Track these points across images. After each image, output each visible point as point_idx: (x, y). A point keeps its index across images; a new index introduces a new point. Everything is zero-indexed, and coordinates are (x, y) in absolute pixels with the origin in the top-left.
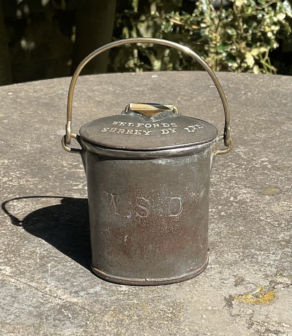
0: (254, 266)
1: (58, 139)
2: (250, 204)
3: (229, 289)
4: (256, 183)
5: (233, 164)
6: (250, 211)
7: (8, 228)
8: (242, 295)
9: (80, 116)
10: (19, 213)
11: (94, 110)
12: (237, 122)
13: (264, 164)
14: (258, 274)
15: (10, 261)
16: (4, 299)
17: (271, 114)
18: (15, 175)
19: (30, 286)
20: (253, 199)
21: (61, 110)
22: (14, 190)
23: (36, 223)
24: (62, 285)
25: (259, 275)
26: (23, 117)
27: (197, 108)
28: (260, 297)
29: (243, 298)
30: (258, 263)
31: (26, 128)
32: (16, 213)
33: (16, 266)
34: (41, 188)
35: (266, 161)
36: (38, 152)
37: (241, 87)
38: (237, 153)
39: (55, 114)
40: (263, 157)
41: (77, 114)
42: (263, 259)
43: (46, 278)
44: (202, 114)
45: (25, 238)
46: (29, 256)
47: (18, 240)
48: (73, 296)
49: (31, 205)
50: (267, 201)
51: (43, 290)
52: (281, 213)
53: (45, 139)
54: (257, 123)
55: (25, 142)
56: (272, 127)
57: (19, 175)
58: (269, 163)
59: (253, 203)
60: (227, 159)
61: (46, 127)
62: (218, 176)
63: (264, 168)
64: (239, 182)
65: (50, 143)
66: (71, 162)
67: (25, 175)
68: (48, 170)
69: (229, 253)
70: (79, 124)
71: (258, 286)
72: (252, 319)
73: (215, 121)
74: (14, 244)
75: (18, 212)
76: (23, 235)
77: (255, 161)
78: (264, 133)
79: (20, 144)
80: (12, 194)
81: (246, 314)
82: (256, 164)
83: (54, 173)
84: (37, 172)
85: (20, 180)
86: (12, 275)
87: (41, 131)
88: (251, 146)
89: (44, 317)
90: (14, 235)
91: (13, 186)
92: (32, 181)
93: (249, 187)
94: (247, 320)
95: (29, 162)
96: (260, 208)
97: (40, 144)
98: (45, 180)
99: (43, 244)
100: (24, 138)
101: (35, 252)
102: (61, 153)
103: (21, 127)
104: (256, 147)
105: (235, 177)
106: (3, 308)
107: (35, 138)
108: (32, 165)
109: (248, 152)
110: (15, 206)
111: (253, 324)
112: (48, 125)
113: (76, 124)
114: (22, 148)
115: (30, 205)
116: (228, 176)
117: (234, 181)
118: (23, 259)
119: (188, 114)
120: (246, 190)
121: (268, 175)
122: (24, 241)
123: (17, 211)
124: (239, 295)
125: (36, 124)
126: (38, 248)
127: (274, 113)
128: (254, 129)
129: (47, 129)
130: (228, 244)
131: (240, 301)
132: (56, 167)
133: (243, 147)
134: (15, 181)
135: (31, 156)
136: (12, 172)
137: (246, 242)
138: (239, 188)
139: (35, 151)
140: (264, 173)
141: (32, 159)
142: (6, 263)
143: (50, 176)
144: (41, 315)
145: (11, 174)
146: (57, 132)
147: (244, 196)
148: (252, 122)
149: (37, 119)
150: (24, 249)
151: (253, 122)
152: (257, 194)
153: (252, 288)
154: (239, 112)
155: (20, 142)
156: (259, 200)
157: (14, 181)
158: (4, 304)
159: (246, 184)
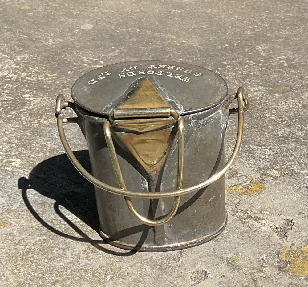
0: (250, 160)
1: (82, 33)
2: (259, 102)
4: (269, 81)
5: (251, 62)
6: (258, 108)
7: (23, 123)
8: (233, 186)
9: (107, 10)
10: (35, 108)
11: (122, 3)
12: (264, 18)
13: (282, 62)
14: (252, 168)
15: (21, 154)
16: (12, 189)
17: (299, 10)
18: (35, 70)
19: (39, 178)
20: (263, 97)
21: (89, 2)
22: (32, 86)
23: (50, 118)
24: (68, 176)
25: (252, 169)
26: (48, 9)
27: (227, 3)
28: (249, 188)
29: (233, 189)
30: (254, 157)
31: (50, 21)
32: (32, 108)
33: (26, 159)
34: (59, 83)
35: (284, 59)
36: (60, 47)
38: (257, 51)
39: (82, 7)
40: (282, 55)
41: (104, 7)
42: (260, 154)
43: (53, 170)
44: (231, 9)
45: (37, 132)
46: (40, 150)
47: (30, 134)
48: (77, 187)
49: (47, 100)
50: (276, 99)
51: (49, 181)
52: (286, 111)
53: (69, 34)
54: (283, 19)
55: (48, 36)
56: (297, 24)
57: (38, 71)
58: (286, 61)
59: (262, 100)
60: (245, 57)
61: (70, 21)
62: (234, 74)
63: (281, 66)
64: (252, 79)
65: (74, 37)
66: (91, 57)
67: (44, 70)
68: (67, 66)
69: (229, 148)
70: (105, 18)
71: (248, 178)
72: (237, 207)
73: (242, 16)
74: (26, 138)
75: (34, 107)
76: (36, 130)
77: (273, 58)
78: (288, 30)
79: (43, 38)
80: (30, 89)
81: (233, 203)
82: (273, 62)
83: (73, 69)
84: (56, 67)
85: (38, 76)
86: (22, 166)
87: (65, 25)
88: (272, 43)
89: (48, 205)
90: (27, 130)
91: (31, 81)
92: (51, 77)
93: (261, 85)
94: (233, 208)
95: (50, 57)
96: (268, 105)
97: (63, 39)
98: (63, 76)
99: (54, 139)
100: (47, 32)
101: (45, 146)
102: (83, 49)
103: (46, 21)
104: (277, 45)
105: (251, 74)
106: (10, 197)
107: (58, 32)
108: (52, 60)
109: (268, 50)
110: (31, 101)
111: (238, 211)
112: (74, 18)
113: (102, 18)
114: (44, 42)
115: (46, 101)
116: (244, 74)
117: (248, 79)
118: (34, 152)
119: (217, 8)
120: (258, 88)
121: (283, 73)
122: (36, 136)
123: (33, 106)
124: (230, 186)
125: (61, 17)
126: (49, 142)
127: (303, 9)
128: (279, 26)
129: (72, 23)
130: (230, 140)
131: (230, 192)
132: (75, 62)
133: (264, 45)
134: (34, 77)
135: (52, 52)
136: (32, 67)
137: (247, 138)
138: (252, 86)
139: (57, 46)
140: (279, 71)
141: (53, 54)
142: (17, 155)
143: (69, 72)
144: (45, 203)
145: (31, 69)
146: (82, 25)
147: (255, 93)
148: (278, 19)
149: (63, 12)
150: (35, 143)
152: (268, 92)
153: (243, 181)
154: (268, 8)
155: (43, 37)
156: (269, 98)
157: (33, 76)
158: (12, 193)
159: (259, 82)
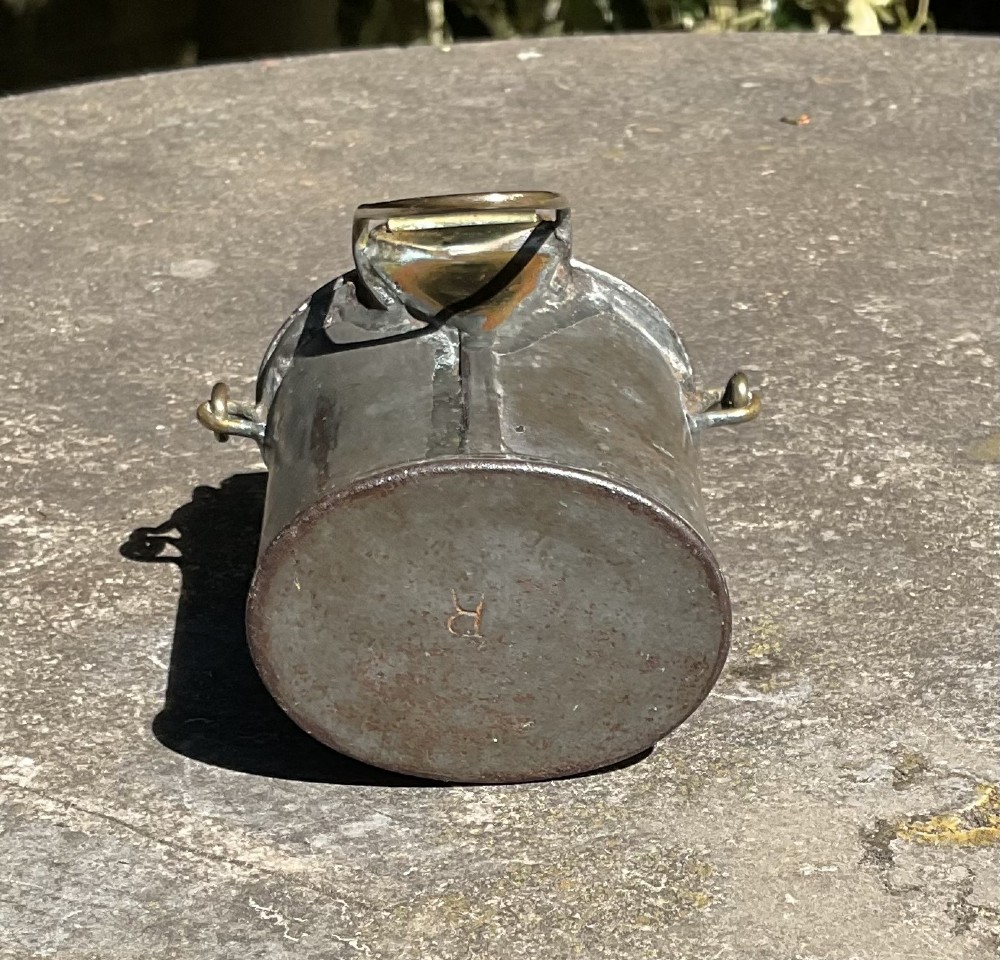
0: (961, 715)
1: (177, 290)
2: (928, 498)
3: (873, 800)
4: (942, 422)
5: (853, 359)
6: (929, 520)
7: (15, 620)
8: (924, 819)
9: (255, 207)
10: (52, 562)
11: (309, 183)
12: (855, 209)
13: (969, 353)
14: (980, 742)
15: (29, 736)
16: (20, 875)
17: (978, 176)
18: (23, 428)
19: (118, 822)
20: (936, 479)
21: (181, 186)
22: (25, 483)
23: (119, 598)
24: (240, 813)
25: (981, 746)
26: (32, 216)
27: (701, 165)
28: (993, 821)
29: (929, 829)
30: (973, 703)
31: (47, 256)
32: (40, 563)
33: (55, 753)
34: (128, 470)
35: (976, 344)
36: (105, 342)
37: (860, 82)
38: (862, 319)
39: (159, 202)
40: (960, 331)
41: (241, 198)
42: (993, 688)
43: (175, 792)
44: (721, 186)
45: (81, 652)
46: (105, 717)
47: (55, 662)
48: (287, 851)
49: (94, 532)
50: (989, 484)
51: (168, 835)
53: (128, 295)
54: (928, 208)
55: (49, 307)
56: (986, 222)
57: (37, 429)
58: (988, 351)
59: (936, 493)
60: (826, 343)
61: (126, 251)
62: (800, 404)
63: (971, 367)
64: (878, 420)
65: (150, 306)
66: (233, 372)
67: (60, 425)
68: (148, 405)
69: (864, 674)
70: (255, 236)
71: (980, 785)
72: (969, 899)
73: (770, 207)
74: (40, 677)
75: (46, 559)
76: (74, 643)
77: (934, 343)
78: (958, 242)
79: (32, 315)
80: (18, 495)
81: (943, 884)
82: (939, 356)
83: (173, 416)
84: (105, 412)
85: (42, 446)
86: (45, 785)
87: (107, 266)
88: (913, 292)
89: (182, 932)
90: (37, 645)
91: (17, 468)
92: (91, 448)
93: (918, 439)
94: (949, 905)
95: (74, 378)
96: (967, 509)
97: (111, 311)
98: (140, 444)
99: (154, 672)
100: (44, 294)
101: (124, 701)
102: (195, 344)
103: (31, 254)
104: (932, 296)
105: (864, 402)
106: (20, 908)
107: (87, 291)
108: (84, 390)
109: (905, 314)
110: (31, 538)
111: (975, 915)
112: (135, 242)
113: (242, 237)
114: (39, 327)
115: (90, 535)
116: (836, 401)
117: (860, 418)
118: (81, 726)
119: (668, 185)
120: (910, 450)
121: (987, 393)
122: (78, 665)
123: (44, 556)
124: (914, 819)
125: (88, 239)
126: (134, 687)
127: (991, 172)
128: (920, 233)
129: (132, 259)
130: (859, 641)
131: (919, 840)
132: (177, 393)
133: (885, 298)
134: (26, 450)
135: (79, 359)
136: (10, 418)
137: (922, 632)
138: (880, 442)
139: (91, 338)
140: (970, 387)
141: (84, 366)
142: (17, 744)
143: (159, 427)
144: (171, 923)
145: (9, 423)
146: (173, 265)
147: (903, 468)
148: (911, 208)
149: (89, 221)
150: (82, 691)
151: (916, 206)
152: (950, 460)
153: (958, 793)
154: (858, 174)
155: (32, 309)
156: (961, 482)
157: (19, 448)
158: (24, 893)
159: (905, 429)
